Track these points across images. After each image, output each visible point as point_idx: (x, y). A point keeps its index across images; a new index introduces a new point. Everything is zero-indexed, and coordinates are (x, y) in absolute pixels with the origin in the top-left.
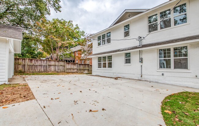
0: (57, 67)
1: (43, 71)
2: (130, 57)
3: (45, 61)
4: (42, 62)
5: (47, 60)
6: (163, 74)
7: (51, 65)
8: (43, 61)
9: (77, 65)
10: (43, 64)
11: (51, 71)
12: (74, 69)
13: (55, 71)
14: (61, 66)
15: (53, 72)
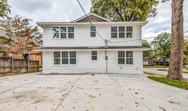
2: (96, 55)
6: (121, 68)
9: (10, 60)
12: (4, 68)
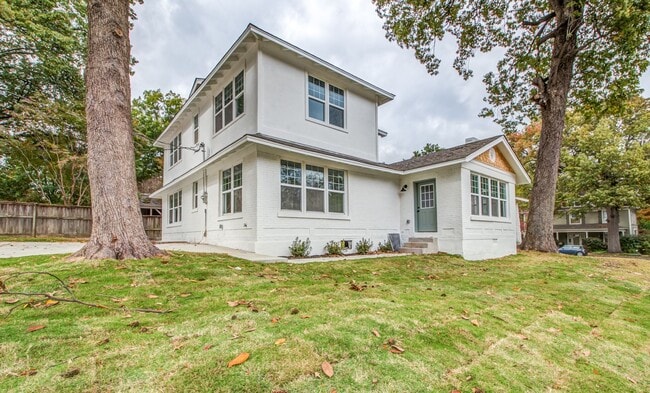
0: (65, 225)
1: (20, 231)
3: (28, 208)
4: (18, 210)
5: (33, 206)
7: (47, 218)
8: (21, 208)
10: (21, 215)
11: (46, 232)
13: (60, 232)
14: (80, 219)
15: (52, 235)
